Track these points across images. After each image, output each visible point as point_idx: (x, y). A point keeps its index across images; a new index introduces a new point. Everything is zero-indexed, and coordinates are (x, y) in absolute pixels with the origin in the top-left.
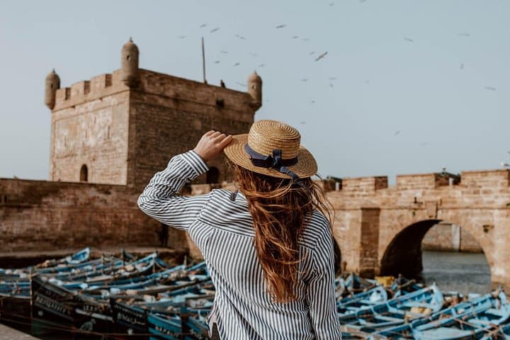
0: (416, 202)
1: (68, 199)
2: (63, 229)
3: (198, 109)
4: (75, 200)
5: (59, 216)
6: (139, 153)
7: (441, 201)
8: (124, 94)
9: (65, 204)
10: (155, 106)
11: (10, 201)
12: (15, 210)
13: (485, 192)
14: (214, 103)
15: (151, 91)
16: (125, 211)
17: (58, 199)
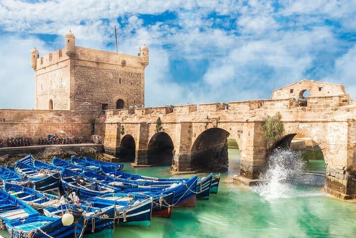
0: (208, 118)
1: (38, 119)
2: (36, 135)
3: (110, 67)
4: (42, 119)
5: (34, 128)
6: (77, 93)
7: (219, 118)
8: (68, 61)
9: (37, 121)
10: (85, 67)
11: (7, 121)
12: (10, 125)
13: (239, 113)
14: (120, 64)
15: (83, 59)
16: (70, 124)
17: (32, 119)
